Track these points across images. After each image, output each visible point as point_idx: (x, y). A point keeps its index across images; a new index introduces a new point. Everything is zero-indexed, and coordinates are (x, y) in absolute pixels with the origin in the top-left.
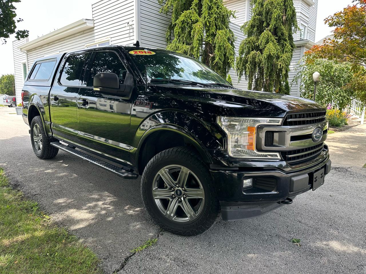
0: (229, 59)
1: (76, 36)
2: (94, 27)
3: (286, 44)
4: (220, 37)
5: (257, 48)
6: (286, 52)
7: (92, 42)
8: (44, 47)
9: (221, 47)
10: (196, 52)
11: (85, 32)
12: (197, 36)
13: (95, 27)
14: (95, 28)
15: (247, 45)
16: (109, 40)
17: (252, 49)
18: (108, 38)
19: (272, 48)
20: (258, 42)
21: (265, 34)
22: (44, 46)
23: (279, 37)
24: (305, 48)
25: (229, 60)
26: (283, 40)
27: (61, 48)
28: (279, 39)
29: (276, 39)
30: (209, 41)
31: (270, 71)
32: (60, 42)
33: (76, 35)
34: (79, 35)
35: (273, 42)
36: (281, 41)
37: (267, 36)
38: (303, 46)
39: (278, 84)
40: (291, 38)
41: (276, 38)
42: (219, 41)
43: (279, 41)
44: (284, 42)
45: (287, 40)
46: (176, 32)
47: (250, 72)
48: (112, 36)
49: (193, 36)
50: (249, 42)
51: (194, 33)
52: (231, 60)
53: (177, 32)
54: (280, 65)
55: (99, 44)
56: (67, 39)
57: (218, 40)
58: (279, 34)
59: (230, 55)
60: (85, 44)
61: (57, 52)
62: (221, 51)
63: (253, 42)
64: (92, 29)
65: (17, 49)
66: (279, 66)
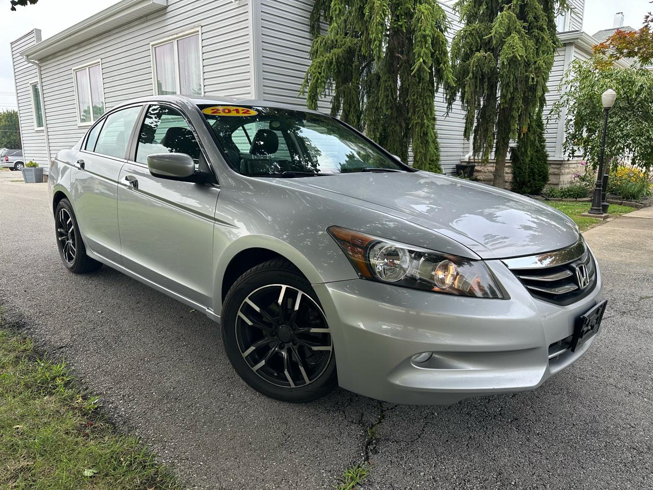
0: (441, 63)
1: (133, 27)
2: (166, 7)
3: (543, 37)
4: (423, 18)
5: (487, 45)
6: (543, 52)
7: (164, 37)
8: (71, 52)
9: (428, 38)
10: (378, 48)
11: (149, 17)
12: (378, 17)
13: (170, 7)
14: (169, 9)
15: (468, 40)
16: (198, 31)
17: (477, 47)
18: (194, 27)
19: (517, 45)
20: (490, 33)
21: (504, 16)
22: (70, 50)
23: (530, 24)
24: (574, 47)
25: (442, 65)
26: (538, 29)
27: (103, 51)
28: (530, 27)
29: (524, 27)
30: (401, 26)
31: (512, 91)
32: (101, 40)
33: (131, 25)
34: (137, 25)
35: (519, 32)
36: (533, 32)
37: (507, 20)
38: (571, 44)
39: (526, 116)
40: (552, 26)
41: (524, 24)
42: (421, 26)
43: (529, 29)
44: (538, 33)
45: (545, 28)
46: (335, 10)
47: (472, 92)
48: (203, 23)
49: (370, 16)
50: (471, 34)
51: (370, 12)
52: (444, 65)
53: (338, 10)
54: (533, 79)
55: (177, 41)
56: (115, 34)
57: (419, 25)
58: (530, 17)
59: (442, 54)
60: (151, 42)
61: (98, 59)
62: (427, 46)
63: (478, 33)
64: (161, 11)
65: (21, 57)
66: (530, 80)
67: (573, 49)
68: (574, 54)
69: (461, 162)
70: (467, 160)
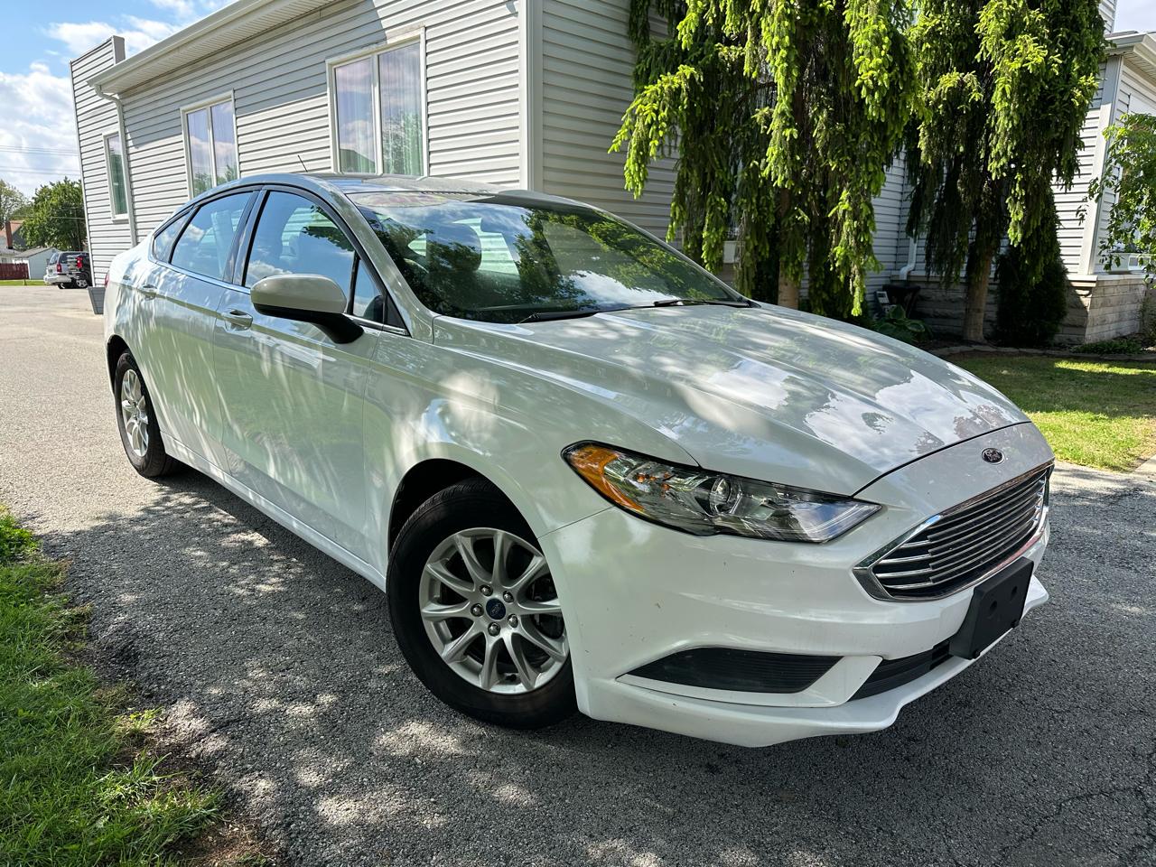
1: (294, 30)
7: (352, 50)
8: (178, 78)
11: (326, 12)
16: (419, 37)
18: (412, 29)
22: (177, 74)
24: (1124, 63)
27: (238, 76)
32: (235, 55)
33: (291, 27)
34: (302, 27)
36: (1059, 32)
38: (1116, 57)
41: (1042, 17)
44: (1069, 35)
48: (429, 21)
55: (378, 56)
56: (261, 44)
60: (328, 57)
61: (227, 91)
65: (88, 88)
67: (1123, 67)
68: (1122, 77)
69: (892, 281)
70: (905, 278)
